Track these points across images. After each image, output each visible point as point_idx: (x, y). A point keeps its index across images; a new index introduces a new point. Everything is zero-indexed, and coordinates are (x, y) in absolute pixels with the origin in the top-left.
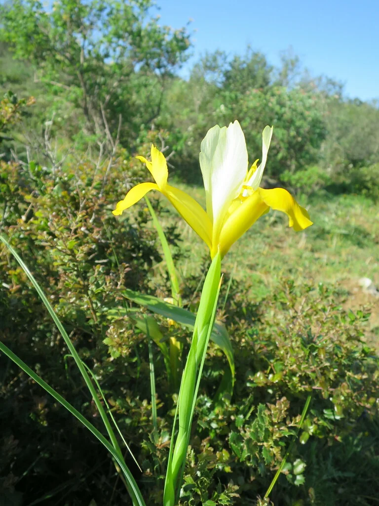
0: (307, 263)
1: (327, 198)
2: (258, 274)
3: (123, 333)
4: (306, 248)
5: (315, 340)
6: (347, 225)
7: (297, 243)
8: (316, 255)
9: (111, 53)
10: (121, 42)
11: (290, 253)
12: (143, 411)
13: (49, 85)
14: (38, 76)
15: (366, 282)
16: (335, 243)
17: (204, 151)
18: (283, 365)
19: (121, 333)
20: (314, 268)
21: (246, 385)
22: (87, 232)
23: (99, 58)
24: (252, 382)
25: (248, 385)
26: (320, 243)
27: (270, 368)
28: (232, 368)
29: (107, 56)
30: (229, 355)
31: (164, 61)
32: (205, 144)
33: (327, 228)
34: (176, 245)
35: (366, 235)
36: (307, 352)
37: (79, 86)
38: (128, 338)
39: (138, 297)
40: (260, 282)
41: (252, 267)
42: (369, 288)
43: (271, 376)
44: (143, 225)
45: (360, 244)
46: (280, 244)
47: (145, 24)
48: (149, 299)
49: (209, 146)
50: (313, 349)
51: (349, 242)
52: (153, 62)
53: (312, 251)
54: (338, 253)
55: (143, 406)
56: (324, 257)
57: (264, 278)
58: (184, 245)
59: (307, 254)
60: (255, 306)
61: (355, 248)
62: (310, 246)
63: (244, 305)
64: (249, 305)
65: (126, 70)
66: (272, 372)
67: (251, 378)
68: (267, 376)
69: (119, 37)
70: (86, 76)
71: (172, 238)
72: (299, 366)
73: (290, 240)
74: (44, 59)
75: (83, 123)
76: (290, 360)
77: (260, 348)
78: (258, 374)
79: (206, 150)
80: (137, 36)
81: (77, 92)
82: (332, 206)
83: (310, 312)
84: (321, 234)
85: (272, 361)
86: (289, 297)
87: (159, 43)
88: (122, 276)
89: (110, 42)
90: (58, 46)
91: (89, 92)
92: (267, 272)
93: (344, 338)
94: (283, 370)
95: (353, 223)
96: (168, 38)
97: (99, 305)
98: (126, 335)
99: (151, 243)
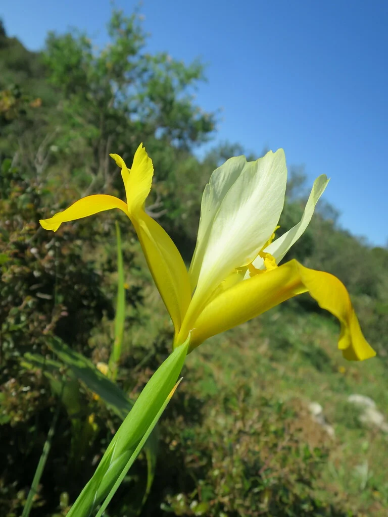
0: (263, 370)
1: (298, 311)
2: (211, 366)
3: (26, 392)
4: (265, 355)
5: (262, 473)
6: (311, 344)
7: (258, 346)
8: (274, 365)
9: (140, 110)
10: (152, 104)
11: (249, 354)
12: (15, 505)
13: (70, 117)
14: (63, 105)
15: (316, 408)
16: (295, 358)
17: (213, 184)
18: (213, 492)
19: (23, 392)
20: (269, 377)
21: (160, 505)
22: (37, 256)
23: (126, 110)
24: (168, 504)
25: (163, 506)
26: (280, 354)
27: (195, 492)
28: (150, 479)
29: (135, 111)
30: (152, 461)
31: (186, 135)
32: (219, 174)
33: (292, 340)
34: (135, 307)
35: (326, 359)
36: (248, 485)
37: (98, 127)
38: (29, 401)
39: (66, 352)
40: (211, 375)
41: (207, 357)
42: (318, 415)
43: (194, 504)
44: (107, 273)
45: (318, 367)
46: (241, 342)
47: (179, 97)
48: (76, 359)
49: (223, 179)
50: (255, 484)
51: (309, 362)
52: (176, 132)
53: (272, 359)
54: (295, 370)
55: (16, 497)
56: (281, 369)
57: (216, 373)
58: (145, 311)
59: (265, 361)
60: (199, 401)
61: (313, 370)
62: (270, 353)
63: (187, 398)
64: (192, 399)
65: (148, 129)
66: (196, 498)
67: (169, 499)
68: (189, 501)
69: (152, 98)
70: (108, 122)
71: (134, 298)
72: (232, 501)
73: (251, 341)
74: (74, 92)
75: (89, 162)
76: (223, 487)
77: (193, 461)
78: (180, 497)
79: (216, 183)
80: (168, 105)
81: (93, 131)
82: (301, 320)
83: (260, 430)
84: (284, 345)
85: (201, 482)
86: (241, 405)
87: (186, 118)
88: (55, 319)
89: (142, 100)
90: (93, 86)
91: (105, 136)
92: (220, 367)
93: (293, 478)
94: (210, 499)
95: (318, 343)
96: (196, 117)
97: (11, 345)
98: (28, 396)
99: (109, 296)
